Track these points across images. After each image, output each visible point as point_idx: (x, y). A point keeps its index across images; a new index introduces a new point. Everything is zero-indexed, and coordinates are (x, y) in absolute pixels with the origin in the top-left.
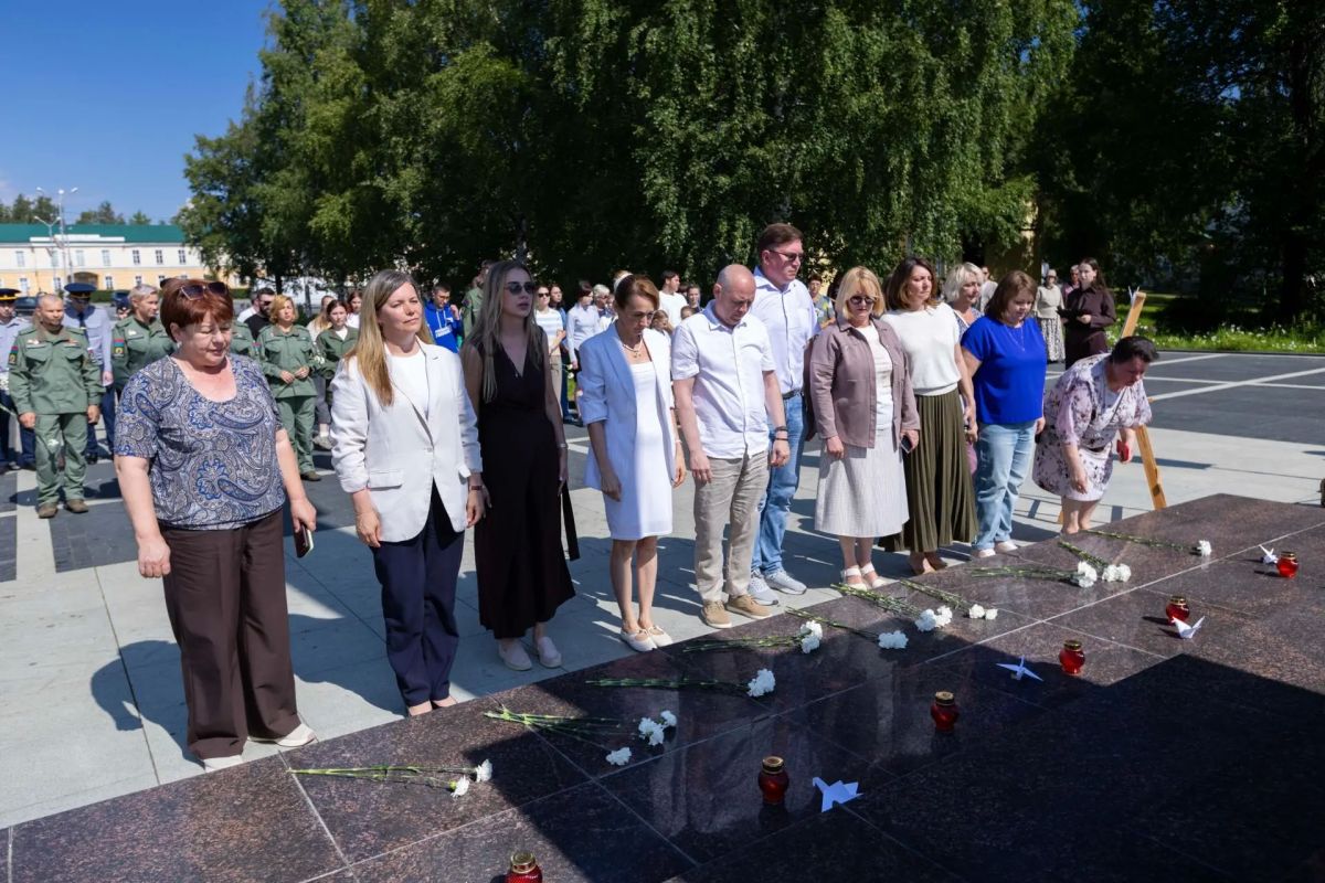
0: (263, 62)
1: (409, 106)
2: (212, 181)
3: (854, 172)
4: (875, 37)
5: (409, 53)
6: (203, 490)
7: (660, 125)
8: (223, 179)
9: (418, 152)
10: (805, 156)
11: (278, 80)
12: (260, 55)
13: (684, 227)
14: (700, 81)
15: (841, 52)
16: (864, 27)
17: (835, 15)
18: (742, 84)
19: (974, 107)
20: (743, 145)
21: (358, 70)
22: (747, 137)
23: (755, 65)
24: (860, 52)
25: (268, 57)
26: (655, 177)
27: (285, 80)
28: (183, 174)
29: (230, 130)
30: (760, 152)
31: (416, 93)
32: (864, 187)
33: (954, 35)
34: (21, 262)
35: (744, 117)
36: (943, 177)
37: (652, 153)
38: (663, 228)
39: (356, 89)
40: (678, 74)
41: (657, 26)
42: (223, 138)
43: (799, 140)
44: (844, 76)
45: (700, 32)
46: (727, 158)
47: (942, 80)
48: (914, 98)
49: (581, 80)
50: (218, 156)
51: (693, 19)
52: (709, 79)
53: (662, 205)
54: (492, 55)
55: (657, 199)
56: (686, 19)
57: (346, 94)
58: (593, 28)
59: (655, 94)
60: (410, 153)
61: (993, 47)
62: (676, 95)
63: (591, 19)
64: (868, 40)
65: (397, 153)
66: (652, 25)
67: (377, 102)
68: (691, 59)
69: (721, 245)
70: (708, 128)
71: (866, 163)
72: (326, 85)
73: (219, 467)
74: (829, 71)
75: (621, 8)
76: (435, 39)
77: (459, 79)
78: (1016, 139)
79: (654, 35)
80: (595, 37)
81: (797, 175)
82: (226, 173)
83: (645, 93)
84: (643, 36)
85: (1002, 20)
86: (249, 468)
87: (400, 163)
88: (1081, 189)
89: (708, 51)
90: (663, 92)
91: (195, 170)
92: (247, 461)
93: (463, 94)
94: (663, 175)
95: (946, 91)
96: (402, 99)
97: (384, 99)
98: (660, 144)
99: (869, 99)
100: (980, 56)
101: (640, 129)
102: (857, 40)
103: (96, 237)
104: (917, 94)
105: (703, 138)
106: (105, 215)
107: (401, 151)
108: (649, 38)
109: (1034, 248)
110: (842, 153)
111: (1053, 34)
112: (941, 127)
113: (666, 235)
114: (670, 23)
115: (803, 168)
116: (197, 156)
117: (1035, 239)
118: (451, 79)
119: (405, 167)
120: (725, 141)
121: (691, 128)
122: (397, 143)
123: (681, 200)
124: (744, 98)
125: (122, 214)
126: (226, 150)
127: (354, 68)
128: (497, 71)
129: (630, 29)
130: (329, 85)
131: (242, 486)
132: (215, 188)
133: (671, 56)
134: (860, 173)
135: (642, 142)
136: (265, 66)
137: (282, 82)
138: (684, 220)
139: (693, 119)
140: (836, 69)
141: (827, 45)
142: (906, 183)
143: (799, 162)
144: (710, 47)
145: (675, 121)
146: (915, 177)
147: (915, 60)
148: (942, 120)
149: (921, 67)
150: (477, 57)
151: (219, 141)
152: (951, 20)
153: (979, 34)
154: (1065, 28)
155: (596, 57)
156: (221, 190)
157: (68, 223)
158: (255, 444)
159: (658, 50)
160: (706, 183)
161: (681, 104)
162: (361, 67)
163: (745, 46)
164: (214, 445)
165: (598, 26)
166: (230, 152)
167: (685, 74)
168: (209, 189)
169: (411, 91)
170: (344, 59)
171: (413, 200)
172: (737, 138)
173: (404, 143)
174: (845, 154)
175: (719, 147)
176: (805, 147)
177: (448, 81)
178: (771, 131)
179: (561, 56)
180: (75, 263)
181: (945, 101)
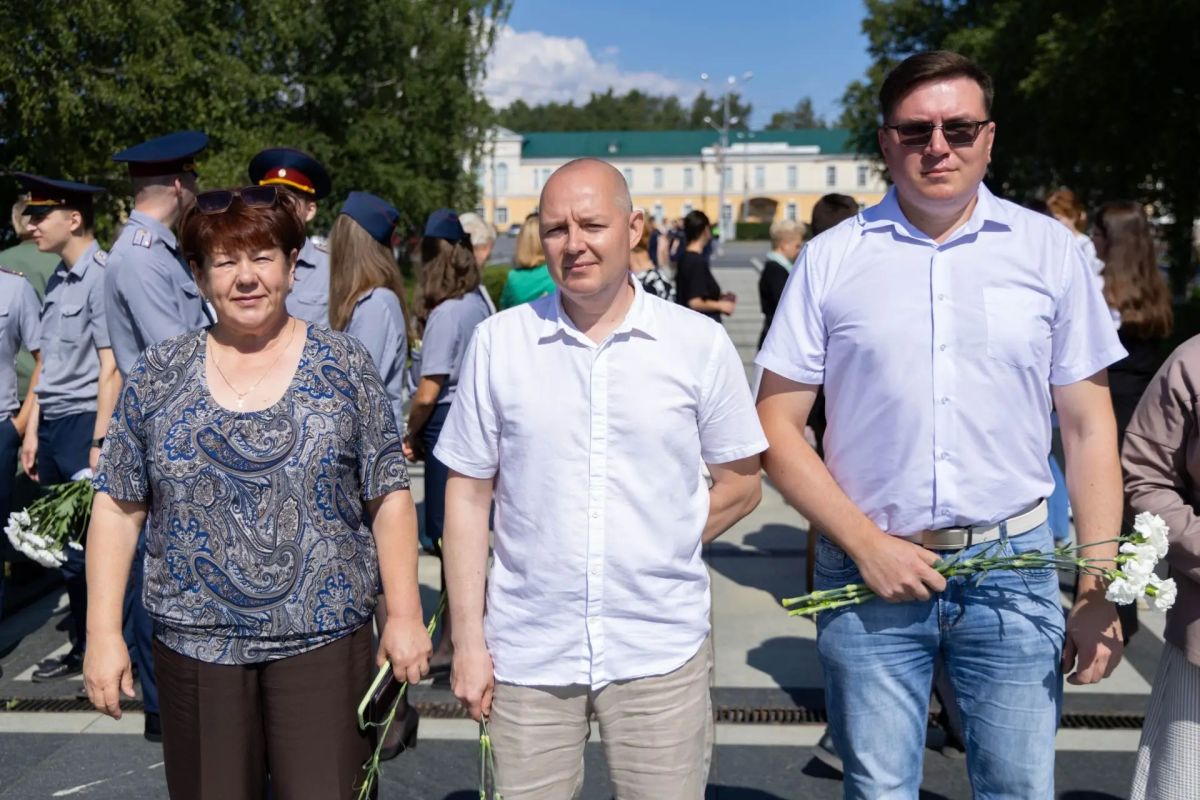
6: (176, 571)
34: (689, 182)
73: (198, 535)
86: (251, 548)
92: (248, 532)
103: (782, 147)
125: (823, 115)
131: (235, 579)
157: (756, 128)
158: (263, 504)
164: (190, 490)
180: (752, 184)
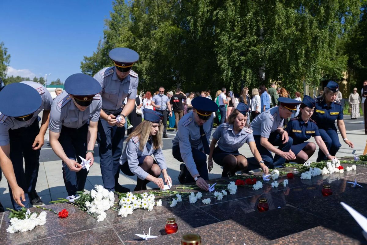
0: (104, 33)
1: (146, 42)
2: (88, 69)
3: (286, 55)
4: (292, 11)
5: (147, 27)
7: (223, 41)
8: (91, 69)
9: (148, 56)
10: (270, 49)
11: (109, 38)
12: (104, 31)
13: (230, 73)
14: (235, 27)
15: (281, 16)
16: (289, 8)
17: (279, 5)
18: (249, 28)
19: (326, 33)
20: (249, 47)
21: (131, 34)
22: (250, 44)
23: (253, 21)
24: (287, 17)
25: (106, 32)
26: (221, 57)
27: (111, 38)
28: (80, 68)
29: (94, 55)
30: (255, 48)
31: (148, 38)
32: (289, 60)
33: (319, 9)
35: (250, 38)
36: (316, 55)
37: (220, 50)
38: (223, 73)
39: (131, 39)
40: (228, 25)
41: (222, 10)
42: (92, 56)
43: (268, 44)
44: (282, 24)
45: (236, 12)
46: (244, 51)
47: (315, 24)
48: (306, 30)
49: (198, 29)
50: (90, 62)
51: (233, 8)
52: (238, 26)
53: (223, 66)
54: (171, 25)
55: (221, 64)
56: (231, 8)
57: (127, 41)
58: (202, 13)
59: (221, 31)
60: (146, 56)
61: (332, 13)
62: (228, 31)
63: (201, 10)
64: (290, 12)
65: (142, 57)
66: (220, 10)
67: (137, 41)
68: (232, 20)
69: (242, 78)
70: (238, 41)
71: (290, 51)
72: (122, 38)
74: (277, 22)
75: (211, 6)
76: (154, 22)
77: (161, 32)
78: (340, 51)
79: (221, 13)
80: (203, 15)
81: (267, 56)
82: (92, 67)
83: (218, 31)
84: (217, 13)
85: (335, 4)
87: (143, 59)
88: (363, 67)
89: (238, 17)
90: (224, 30)
91: (83, 66)
93: (162, 37)
94: (223, 56)
95: (317, 27)
96: (144, 40)
97: (138, 40)
98: (223, 47)
99: (291, 31)
100: (327, 16)
101: (216, 42)
102: (287, 12)
104: (307, 29)
105: (236, 45)
106: (58, 82)
107: (143, 56)
108: (219, 14)
109: (347, 87)
110: (282, 48)
111: (353, 10)
112: (315, 39)
113: (224, 75)
114: (226, 9)
115: (269, 54)
116: (84, 62)
117: (348, 84)
118: (158, 32)
119: (144, 60)
120: (243, 45)
121: (233, 42)
122: (142, 53)
123: (229, 65)
124: (249, 32)
125: (62, 82)
126: (93, 60)
127: (130, 33)
128: (172, 29)
129: (213, 12)
130: (123, 38)
132: (89, 71)
133: (226, 19)
134: (288, 55)
135: (217, 46)
136: (105, 35)
137: (110, 39)
138: (230, 71)
139: (233, 39)
140: (279, 21)
141: (277, 14)
142: (303, 57)
143: (267, 51)
144: (238, 16)
145: (227, 40)
146: (306, 55)
147: (306, 18)
148: (315, 36)
149: (308, 20)
150: (167, 25)
151: (91, 58)
152: (318, 5)
153: (327, 9)
154: (357, 9)
155: (203, 21)
156: (90, 72)
157: (47, 84)
159: (222, 18)
160: (237, 59)
161: (229, 35)
162: (132, 32)
163: (250, 15)
165: (204, 12)
166: (93, 61)
167: (231, 25)
168: (87, 72)
169: (147, 38)
170: (127, 31)
171: (146, 70)
172: (247, 44)
173: (144, 53)
174: (283, 48)
175: (242, 47)
176: (269, 46)
177: (157, 33)
178: (258, 42)
179: (192, 22)
181: (316, 31)
